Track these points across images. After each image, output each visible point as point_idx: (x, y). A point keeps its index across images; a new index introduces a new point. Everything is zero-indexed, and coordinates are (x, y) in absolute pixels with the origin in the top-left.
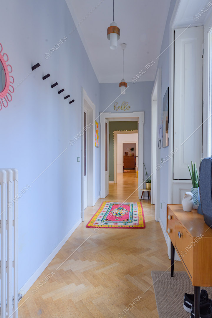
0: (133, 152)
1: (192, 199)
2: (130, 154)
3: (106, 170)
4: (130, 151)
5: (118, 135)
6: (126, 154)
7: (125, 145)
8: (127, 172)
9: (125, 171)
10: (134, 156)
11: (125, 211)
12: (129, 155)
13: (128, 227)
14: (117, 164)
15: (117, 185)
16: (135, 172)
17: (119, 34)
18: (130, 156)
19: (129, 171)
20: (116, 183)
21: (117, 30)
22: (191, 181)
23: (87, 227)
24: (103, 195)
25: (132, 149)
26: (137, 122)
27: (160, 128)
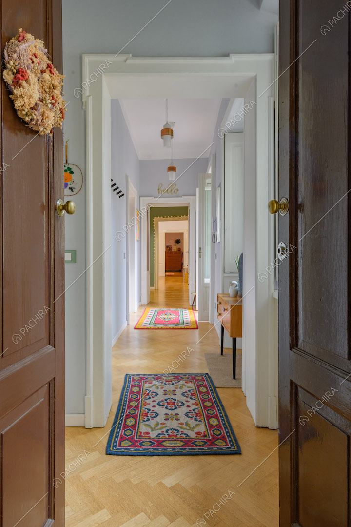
0: (178, 246)
1: (236, 286)
2: (175, 248)
3: (148, 270)
4: (175, 244)
5: (160, 222)
6: (168, 248)
7: (168, 235)
8: (171, 275)
9: (167, 274)
10: (180, 253)
11: (174, 316)
12: (173, 251)
13: (180, 328)
14: (158, 264)
15: (158, 292)
16: (182, 276)
17: (172, 135)
18: (175, 252)
19: (173, 274)
20: (157, 289)
21: (170, 131)
22: (238, 274)
23: (135, 329)
24: (145, 301)
25: (178, 242)
26: (187, 208)
27: (214, 221)
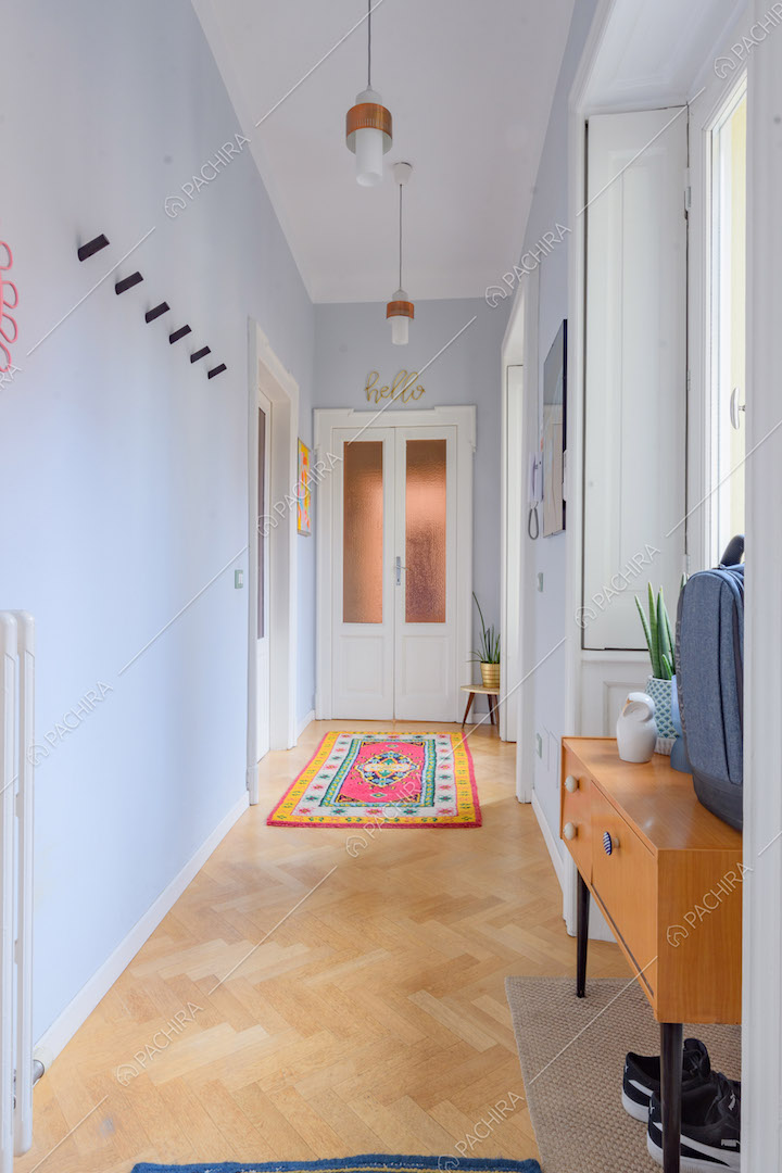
1: (650, 717)
11: (405, 767)
13: (419, 821)
17: (388, 131)
21: (380, 117)
22: (646, 656)
23: (271, 823)
27: (535, 467)
